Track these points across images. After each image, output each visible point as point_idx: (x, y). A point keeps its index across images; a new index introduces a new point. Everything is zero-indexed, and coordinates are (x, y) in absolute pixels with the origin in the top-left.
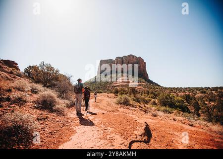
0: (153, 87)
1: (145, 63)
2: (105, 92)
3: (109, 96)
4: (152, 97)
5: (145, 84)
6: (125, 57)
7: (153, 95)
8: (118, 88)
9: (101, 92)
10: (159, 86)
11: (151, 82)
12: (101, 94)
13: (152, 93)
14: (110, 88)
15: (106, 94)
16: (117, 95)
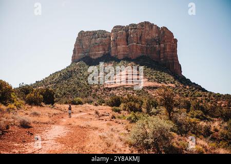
0: (191, 93)
1: (176, 41)
2: (90, 102)
3: (101, 113)
4: (197, 117)
5: (173, 85)
6: (133, 26)
7: (200, 112)
8: (117, 94)
9: (80, 103)
10: (203, 90)
11: (187, 82)
12: (80, 107)
13: (197, 107)
14: (99, 93)
15: (92, 106)
16: (119, 111)
